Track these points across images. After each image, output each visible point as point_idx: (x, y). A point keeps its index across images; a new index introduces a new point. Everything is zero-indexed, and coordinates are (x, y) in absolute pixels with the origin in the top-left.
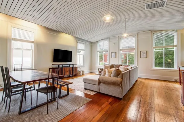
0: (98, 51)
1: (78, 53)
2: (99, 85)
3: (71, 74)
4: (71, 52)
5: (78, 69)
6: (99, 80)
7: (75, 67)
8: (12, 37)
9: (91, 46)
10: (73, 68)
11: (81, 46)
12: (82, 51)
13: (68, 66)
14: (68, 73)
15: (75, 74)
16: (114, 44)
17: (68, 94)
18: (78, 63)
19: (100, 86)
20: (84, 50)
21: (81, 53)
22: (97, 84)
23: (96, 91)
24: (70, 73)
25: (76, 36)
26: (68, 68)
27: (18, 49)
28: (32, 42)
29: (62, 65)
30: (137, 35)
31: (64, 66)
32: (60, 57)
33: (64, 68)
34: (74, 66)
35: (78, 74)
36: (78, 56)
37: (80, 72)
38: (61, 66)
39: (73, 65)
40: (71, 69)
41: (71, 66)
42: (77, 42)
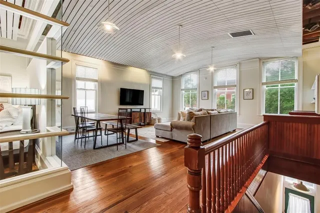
0: (182, 90)
1: (153, 93)
2: (171, 131)
3: (143, 121)
4: (143, 91)
5: (153, 116)
6: (171, 125)
7: (148, 113)
8: (77, 76)
9: (173, 82)
10: (144, 113)
11: (157, 83)
12: (158, 90)
13: (139, 110)
14: (138, 120)
15: (148, 121)
16: (206, 78)
17: (137, 140)
18: (153, 107)
19: (173, 132)
20: (161, 88)
21: (157, 93)
22: (170, 129)
23: (168, 138)
24: (141, 120)
25: (149, 70)
26: (138, 113)
27: (81, 89)
28: (96, 81)
29: (131, 109)
30: (238, 65)
31: (133, 110)
32: (128, 100)
33: (133, 113)
34: (147, 111)
35: (152, 123)
36: (153, 97)
37: (155, 120)
38: (129, 110)
39: (145, 109)
40: (142, 115)
41: (143, 111)
42: (151, 78)
